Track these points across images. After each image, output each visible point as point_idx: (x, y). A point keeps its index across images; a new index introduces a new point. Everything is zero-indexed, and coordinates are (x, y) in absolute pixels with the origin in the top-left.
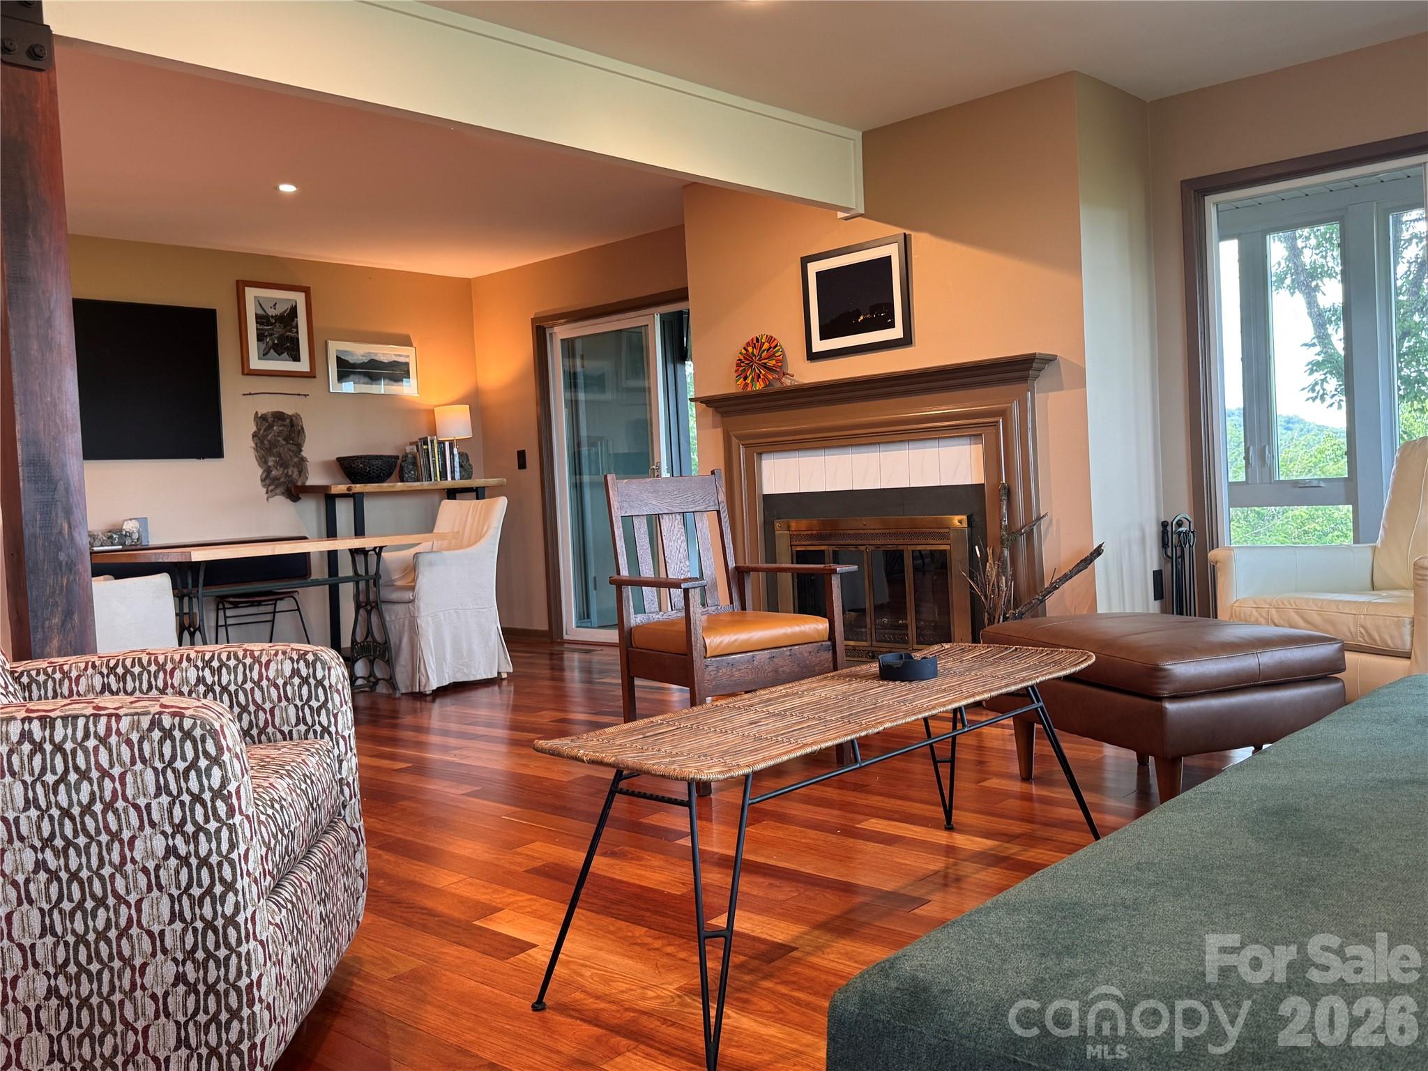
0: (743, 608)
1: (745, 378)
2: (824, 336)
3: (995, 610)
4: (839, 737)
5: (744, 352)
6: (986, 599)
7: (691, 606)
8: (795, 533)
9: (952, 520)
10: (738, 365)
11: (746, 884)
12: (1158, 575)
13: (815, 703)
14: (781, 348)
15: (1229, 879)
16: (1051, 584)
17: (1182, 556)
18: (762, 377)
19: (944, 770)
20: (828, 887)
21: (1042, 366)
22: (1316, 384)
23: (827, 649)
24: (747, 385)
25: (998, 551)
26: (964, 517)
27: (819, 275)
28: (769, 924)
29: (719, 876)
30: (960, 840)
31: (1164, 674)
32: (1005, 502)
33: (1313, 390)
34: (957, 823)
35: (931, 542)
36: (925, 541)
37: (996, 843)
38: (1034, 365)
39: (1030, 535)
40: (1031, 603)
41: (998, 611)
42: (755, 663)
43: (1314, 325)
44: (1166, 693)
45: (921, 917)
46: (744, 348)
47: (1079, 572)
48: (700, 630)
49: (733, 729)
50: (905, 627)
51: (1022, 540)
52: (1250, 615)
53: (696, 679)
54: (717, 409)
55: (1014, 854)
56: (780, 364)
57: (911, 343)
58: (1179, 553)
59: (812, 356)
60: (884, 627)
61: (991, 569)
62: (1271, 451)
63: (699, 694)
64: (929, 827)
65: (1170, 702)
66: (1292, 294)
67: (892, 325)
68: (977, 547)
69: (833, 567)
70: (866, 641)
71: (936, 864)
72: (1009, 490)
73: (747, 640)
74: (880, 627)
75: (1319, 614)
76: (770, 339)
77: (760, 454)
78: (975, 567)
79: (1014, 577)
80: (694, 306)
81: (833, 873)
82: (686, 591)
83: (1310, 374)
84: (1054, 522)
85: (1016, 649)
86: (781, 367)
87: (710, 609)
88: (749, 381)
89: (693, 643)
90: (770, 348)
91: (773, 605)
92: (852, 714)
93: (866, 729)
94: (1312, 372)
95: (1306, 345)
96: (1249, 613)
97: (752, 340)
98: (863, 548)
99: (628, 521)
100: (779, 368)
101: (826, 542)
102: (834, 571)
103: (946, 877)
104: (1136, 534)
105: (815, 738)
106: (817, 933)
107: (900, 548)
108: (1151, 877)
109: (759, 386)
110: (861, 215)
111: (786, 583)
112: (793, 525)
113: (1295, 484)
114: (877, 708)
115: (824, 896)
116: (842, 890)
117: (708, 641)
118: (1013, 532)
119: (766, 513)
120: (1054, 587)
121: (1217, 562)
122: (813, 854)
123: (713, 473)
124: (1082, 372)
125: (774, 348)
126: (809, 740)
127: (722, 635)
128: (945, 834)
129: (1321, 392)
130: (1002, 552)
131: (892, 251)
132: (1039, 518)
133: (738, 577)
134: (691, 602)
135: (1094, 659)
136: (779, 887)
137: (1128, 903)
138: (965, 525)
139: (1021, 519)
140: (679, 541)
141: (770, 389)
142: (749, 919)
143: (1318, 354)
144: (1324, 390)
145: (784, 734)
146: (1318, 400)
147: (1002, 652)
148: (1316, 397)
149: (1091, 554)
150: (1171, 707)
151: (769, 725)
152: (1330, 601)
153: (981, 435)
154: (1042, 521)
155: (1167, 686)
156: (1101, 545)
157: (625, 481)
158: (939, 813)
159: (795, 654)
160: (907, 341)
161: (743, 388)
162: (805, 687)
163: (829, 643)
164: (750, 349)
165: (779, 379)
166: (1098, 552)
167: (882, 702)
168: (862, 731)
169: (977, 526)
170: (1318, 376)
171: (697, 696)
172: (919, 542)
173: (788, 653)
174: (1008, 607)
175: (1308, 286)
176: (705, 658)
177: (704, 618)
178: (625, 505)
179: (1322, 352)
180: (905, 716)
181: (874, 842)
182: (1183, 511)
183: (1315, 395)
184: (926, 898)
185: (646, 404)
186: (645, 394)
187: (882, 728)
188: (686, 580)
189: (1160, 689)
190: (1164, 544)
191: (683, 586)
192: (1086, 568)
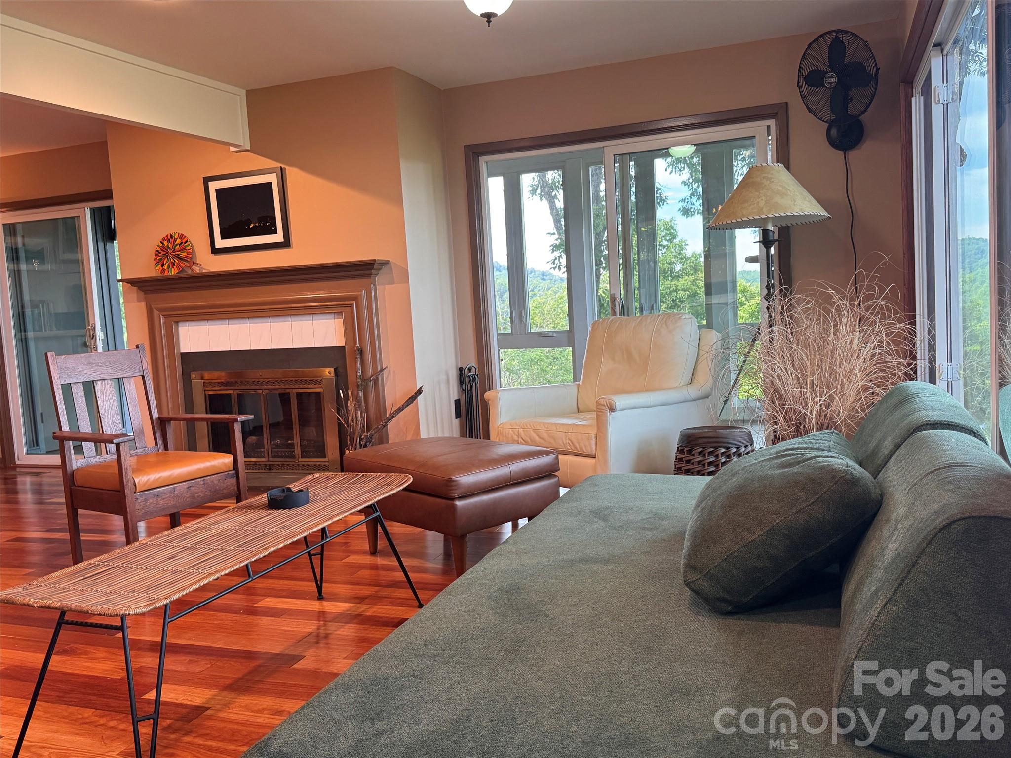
0: (166, 448)
1: (163, 265)
2: (224, 237)
3: (354, 433)
4: (235, 565)
5: (161, 245)
6: (348, 425)
7: (122, 455)
8: (207, 381)
9: (325, 371)
10: (156, 255)
11: (172, 663)
12: (457, 402)
13: (219, 535)
14: (191, 243)
15: (477, 646)
16: (391, 414)
17: (471, 390)
18: (176, 265)
19: (316, 561)
20: (233, 657)
21: (379, 267)
22: (556, 259)
23: (232, 476)
24: (164, 270)
25: (355, 393)
26: (332, 369)
27: (219, 192)
28: (189, 692)
29: (150, 659)
30: (329, 606)
31: (454, 483)
32: (359, 360)
33: (554, 263)
34: (326, 594)
35: (309, 386)
36: (305, 386)
37: (352, 605)
38: (375, 267)
39: (377, 379)
40: (377, 427)
41: (356, 434)
42: (176, 492)
43: (554, 220)
44: (456, 495)
45: (299, 670)
46: (161, 242)
47: (408, 405)
48: (130, 473)
49: (156, 564)
50: (292, 445)
51: (371, 384)
52: (509, 434)
53: (128, 510)
54: (140, 288)
55: (363, 612)
56: (190, 256)
57: (290, 246)
58: (469, 388)
59: (215, 251)
60: (277, 446)
61: (351, 404)
62: (525, 313)
63: (131, 521)
64: (307, 599)
65: (459, 501)
66: (541, 200)
67: (275, 232)
68: (341, 391)
69: (235, 418)
70: (264, 457)
71: (311, 626)
72: (361, 351)
73: (170, 476)
74: (274, 446)
75: (547, 433)
76: (182, 236)
77: (177, 322)
78: (340, 405)
79: (367, 410)
80: (116, 203)
81: (238, 644)
82: (118, 445)
83: (552, 253)
84: (392, 372)
85: (363, 475)
86: (191, 258)
87: (138, 450)
88: (166, 267)
89: (125, 483)
90: (182, 243)
91: (192, 446)
92: (246, 543)
93: (255, 555)
94: (553, 251)
95: (549, 234)
96: (507, 432)
97: (167, 236)
98: (260, 392)
99: (67, 389)
100: (190, 259)
101: (232, 388)
102: (236, 420)
103: (318, 636)
104: (444, 377)
105: (217, 567)
106: (225, 693)
107: (288, 391)
108: (432, 650)
109: (173, 272)
110: (248, 150)
111: (203, 430)
112: (207, 376)
113: (540, 334)
114: (265, 535)
115: (230, 664)
116: (244, 658)
117: (137, 481)
118: (365, 380)
119: (184, 367)
120: (392, 417)
121: (489, 400)
122: (223, 632)
123: (137, 347)
124: (406, 272)
125: (185, 243)
126: (213, 570)
127: (149, 475)
128: (317, 603)
129: (558, 264)
130: (358, 394)
131: (272, 178)
132: (382, 370)
133: (161, 425)
134: (122, 452)
135: (411, 480)
136: (197, 661)
137: (417, 673)
138: (333, 374)
139: (370, 371)
140: (111, 401)
141: (182, 275)
142: (174, 690)
143: (557, 240)
144: (560, 263)
145: (195, 565)
146: (557, 269)
147: (354, 478)
148: (556, 267)
149: (416, 393)
150: (459, 503)
151: (184, 559)
152: (552, 424)
153: (341, 312)
154: (384, 372)
155: (457, 491)
156: (421, 388)
157: (63, 356)
158: (313, 587)
159: (208, 483)
160: (286, 243)
161: (161, 273)
162: (212, 520)
163: (234, 472)
164: (166, 243)
165: (190, 267)
166: (419, 392)
167: (269, 529)
168: (252, 557)
169: (340, 374)
170: (557, 254)
171: (130, 522)
172: (302, 386)
173: (202, 483)
174: (363, 431)
175: (550, 195)
176: (135, 493)
177: (134, 460)
178: (64, 375)
179: (559, 238)
180: (285, 540)
181: (267, 616)
182: (472, 361)
183: (555, 266)
184: (302, 654)
185: (80, 273)
186: (79, 265)
187: (268, 552)
188: (118, 436)
189: (452, 493)
190: (461, 382)
191: (114, 441)
192: (412, 402)
